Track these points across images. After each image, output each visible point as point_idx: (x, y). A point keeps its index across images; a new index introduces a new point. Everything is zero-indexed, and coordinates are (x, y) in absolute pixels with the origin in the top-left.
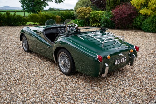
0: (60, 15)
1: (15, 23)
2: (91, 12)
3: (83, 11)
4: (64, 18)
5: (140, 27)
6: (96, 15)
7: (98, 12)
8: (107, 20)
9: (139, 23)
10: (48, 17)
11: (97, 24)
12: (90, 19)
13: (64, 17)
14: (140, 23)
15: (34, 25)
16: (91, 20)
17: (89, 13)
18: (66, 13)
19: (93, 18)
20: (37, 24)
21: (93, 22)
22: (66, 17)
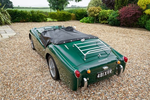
0: (75, 13)
1: (38, 20)
2: (100, 10)
3: (93, 10)
4: (77, 15)
5: (144, 26)
6: (105, 14)
7: (106, 11)
8: (114, 18)
9: (143, 23)
10: (65, 14)
11: (105, 22)
12: (99, 17)
13: (78, 15)
15: (53, 21)
17: (98, 12)
18: (80, 12)
19: (101, 16)
20: (56, 20)
21: (102, 20)
22: (80, 15)
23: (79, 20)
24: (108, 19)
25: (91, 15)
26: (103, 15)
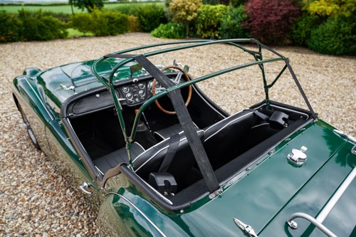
0: (137, 13)
2: (199, 7)
3: (183, 7)
4: (144, 20)
5: (304, 42)
6: (211, 15)
7: (214, 7)
8: (234, 25)
9: (303, 34)
10: (113, 18)
11: (213, 35)
12: (197, 23)
13: (145, 18)
14: (306, 32)
15: (85, 36)
16: (199, 26)
17: (195, 11)
18: (149, 11)
19: (204, 21)
20: (91, 34)
21: (204, 30)
22: (149, 19)
23: (148, 31)
24: (220, 29)
25: (176, 19)
26: (209, 18)
